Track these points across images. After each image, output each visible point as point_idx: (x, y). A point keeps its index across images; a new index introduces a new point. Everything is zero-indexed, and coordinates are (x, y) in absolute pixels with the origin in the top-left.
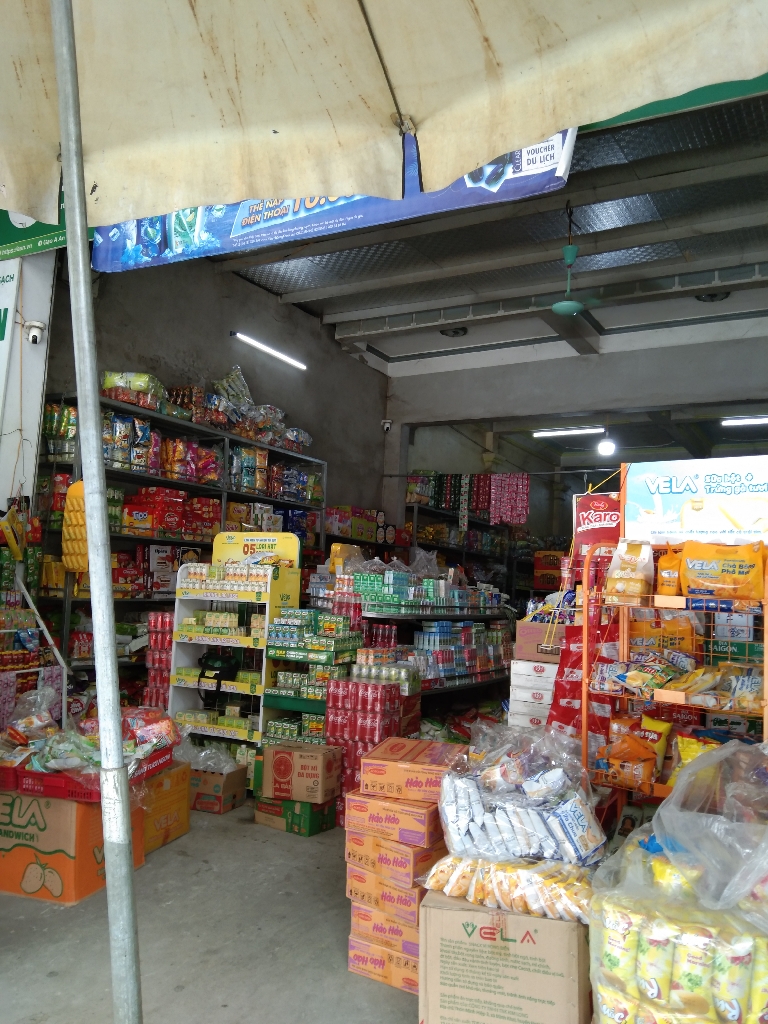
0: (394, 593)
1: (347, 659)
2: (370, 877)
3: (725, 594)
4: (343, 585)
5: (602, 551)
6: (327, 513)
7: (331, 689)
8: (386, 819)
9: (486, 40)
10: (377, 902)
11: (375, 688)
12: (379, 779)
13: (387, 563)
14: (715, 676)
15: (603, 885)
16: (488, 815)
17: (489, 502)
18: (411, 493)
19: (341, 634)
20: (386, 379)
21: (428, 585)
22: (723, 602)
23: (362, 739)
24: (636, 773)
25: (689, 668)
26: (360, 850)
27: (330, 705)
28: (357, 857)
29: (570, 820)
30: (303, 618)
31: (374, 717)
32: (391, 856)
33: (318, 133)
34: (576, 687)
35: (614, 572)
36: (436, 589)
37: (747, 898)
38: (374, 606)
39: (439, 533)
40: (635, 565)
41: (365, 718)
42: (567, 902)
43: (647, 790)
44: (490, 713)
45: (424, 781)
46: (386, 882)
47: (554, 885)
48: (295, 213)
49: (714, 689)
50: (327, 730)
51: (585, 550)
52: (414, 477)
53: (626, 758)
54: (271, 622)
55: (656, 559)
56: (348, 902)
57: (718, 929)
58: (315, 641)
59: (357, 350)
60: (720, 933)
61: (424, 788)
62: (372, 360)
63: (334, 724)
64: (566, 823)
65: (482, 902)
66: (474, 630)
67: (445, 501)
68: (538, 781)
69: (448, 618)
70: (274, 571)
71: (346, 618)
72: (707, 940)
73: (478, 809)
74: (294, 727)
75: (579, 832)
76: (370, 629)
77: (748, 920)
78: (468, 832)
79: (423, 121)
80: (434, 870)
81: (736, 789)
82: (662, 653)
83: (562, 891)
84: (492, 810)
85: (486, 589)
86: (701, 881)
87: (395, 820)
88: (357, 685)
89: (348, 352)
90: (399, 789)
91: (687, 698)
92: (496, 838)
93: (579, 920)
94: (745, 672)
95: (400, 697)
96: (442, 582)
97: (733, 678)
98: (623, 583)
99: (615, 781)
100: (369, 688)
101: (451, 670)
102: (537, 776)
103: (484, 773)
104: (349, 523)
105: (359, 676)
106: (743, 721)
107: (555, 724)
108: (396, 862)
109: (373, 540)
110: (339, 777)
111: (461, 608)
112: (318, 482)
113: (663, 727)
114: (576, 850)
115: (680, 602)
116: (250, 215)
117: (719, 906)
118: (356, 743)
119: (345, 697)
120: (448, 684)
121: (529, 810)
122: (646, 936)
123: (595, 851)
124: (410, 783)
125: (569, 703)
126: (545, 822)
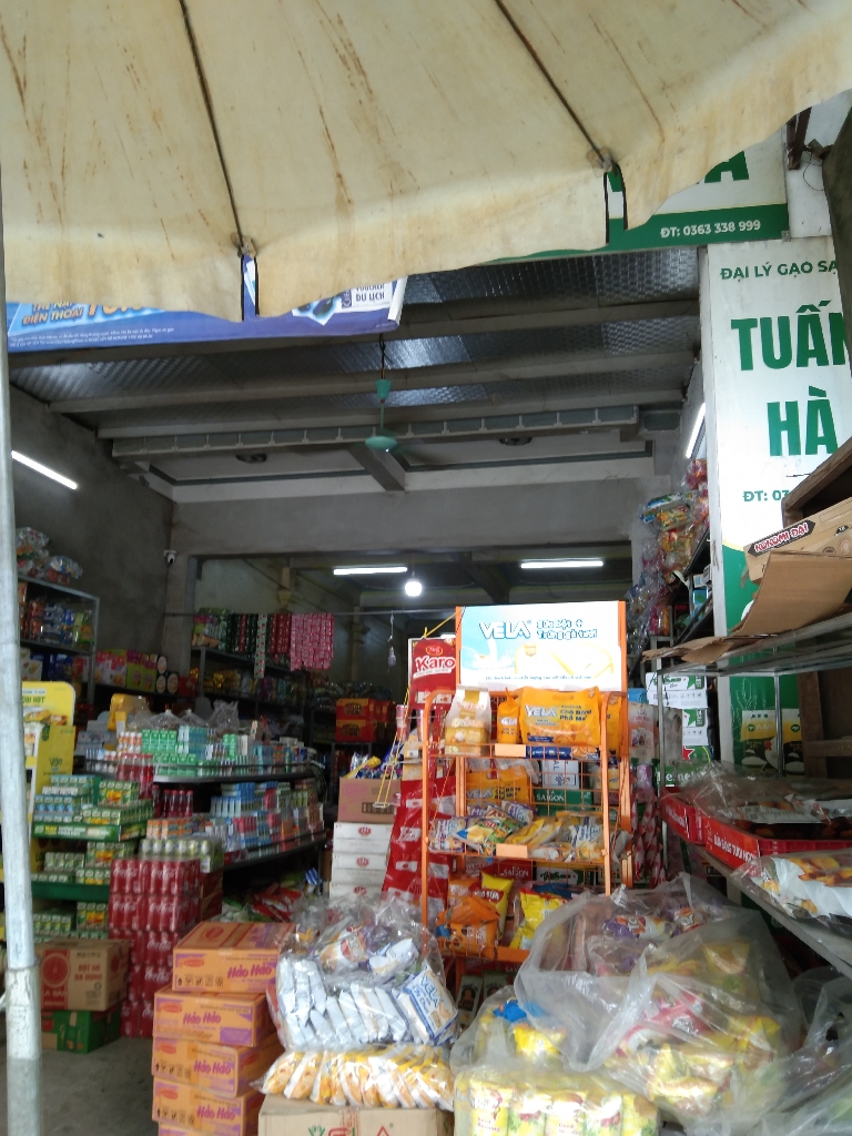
0: (190, 751)
1: (135, 834)
2: (184, 1090)
3: (564, 741)
4: (128, 744)
5: (439, 698)
6: (97, 658)
7: (117, 871)
8: (205, 1017)
9: (339, 176)
10: (192, 1120)
11: (172, 865)
12: (196, 972)
13: (180, 717)
14: (554, 828)
15: (462, 1063)
16: (332, 1000)
17: (289, 646)
18: (198, 635)
19: (128, 803)
20: (170, 505)
21: (229, 741)
22: (562, 749)
23: (155, 928)
24: (480, 937)
25: (528, 820)
26: (170, 1059)
27: (115, 889)
28: (168, 1069)
29: (422, 995)
30: (79, 785)
31: (170, 900)
32: (211, 1061)
33: (149, 243)
34: (413, 849)
35: (453, 720)
36: (239, 746)
37: (613, 1056)
38: (166, 768)
39: (228, 680)
40: (474, 713)
41: (158, 903)
42: (426, 1086)
43: (490, 955)
44: (293, 886)
45: (249, 969)
46: (203, 1094)
47: (410, 1070)
48: (91, 317)
49: (553, 840)
50: (110, 921)
51: (421, 697)
52: (202, 616)
53: (468, 922)
54: (39, 792)
55: (494, 706)
56: (156, 1125)
57: (587, 1092)
58: (96, 813)
59: (138, 470)
60: (589, 1097)
61: (249, 977)
62: (154, 482)
63: (120, 914)
64: (418, 999)
65: (328, 1101)
66: (278, 792)
67: (239, 644)
68: (385, 955)
69: (248, 779)
70: (44, 730)
71: (135, 785)
72: (576, 1105)
73: (319, 993)
74: (68, 920)
75: (431, 1008)
76: (162, 795)
77: (615, 1078)
78: (309, 1022)
79: (264, 245)
80: (272, 1070)
81: (597, 941)
82: (500, 805)
83: (418, 1075)
84: (336, 994)
85: (292, 744)
86: (563, 1046)
87: (216, 1019)
88: (149, 864)
89: (127, 472)
90: (220, 982)
91: (529, 852)
92: (340, 1025)
93: (437, 1105)
94: (582, 821)
95: (200, 874)
96: (245, 738)
97: (572, 828)
98: (463, 731)
99: (458, 948)
100: (165, 867)
101: (253, 840)
102: (384, 950)
103: (323, 952)
104: (124, 669)
105: (150, 853)
106: (573, 874)
107: (391, 890)
108: (217, 1068)
109: (152, 690)
110: (126, 975)
111: (265, 767)
112: (88, 623)
113: (504, 885)
114: (428, 1028)
115: (521, 750)
116: (34, 313)
117: (588, 1067)
118: (146, 934)
119: (134, 879)
120: (250, 856)
121: (377, 989)
122: (517, 1111)
123: (446, 1028)
124: (233, 973)
125: (405, 866)
126: (394, 1001)
